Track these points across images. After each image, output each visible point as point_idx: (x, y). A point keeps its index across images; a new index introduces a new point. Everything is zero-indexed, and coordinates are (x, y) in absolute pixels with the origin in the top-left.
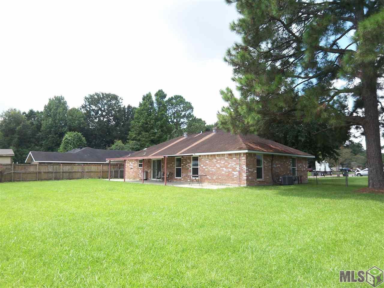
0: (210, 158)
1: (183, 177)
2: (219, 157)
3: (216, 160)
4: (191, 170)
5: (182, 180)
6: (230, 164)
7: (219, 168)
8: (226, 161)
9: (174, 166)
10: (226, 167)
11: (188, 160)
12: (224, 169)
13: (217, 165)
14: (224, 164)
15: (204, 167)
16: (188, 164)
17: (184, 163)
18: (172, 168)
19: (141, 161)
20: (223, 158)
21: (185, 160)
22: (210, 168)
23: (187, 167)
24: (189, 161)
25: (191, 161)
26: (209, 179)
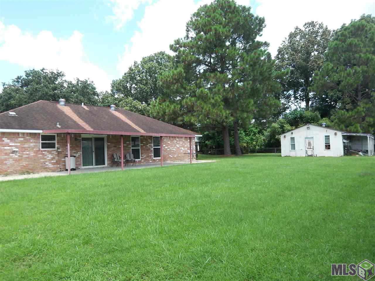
0: (171, 139)
1: (143, 159)
2: (179, 138)
3: (176, 141)
4: (152, 150)
5: (142, 162)
6: (186, 144)
7: (178, 148)
8: (184, 142)
9: (129, 146)
10: (184, 147)
11: (149, 140)
12: (182, 148)
13: (177, 145)
14: (182, 144)
15: (166, 147)
16: (149, 145)
17: (144, 142)
18: (127, 149)
19: (44, 138)
20: (181, 139)
21: (144, 140)
22: (171, 148)
23: (148, 147)
24: (151, 141)
25: (152, 141)
26: (172, 158)
